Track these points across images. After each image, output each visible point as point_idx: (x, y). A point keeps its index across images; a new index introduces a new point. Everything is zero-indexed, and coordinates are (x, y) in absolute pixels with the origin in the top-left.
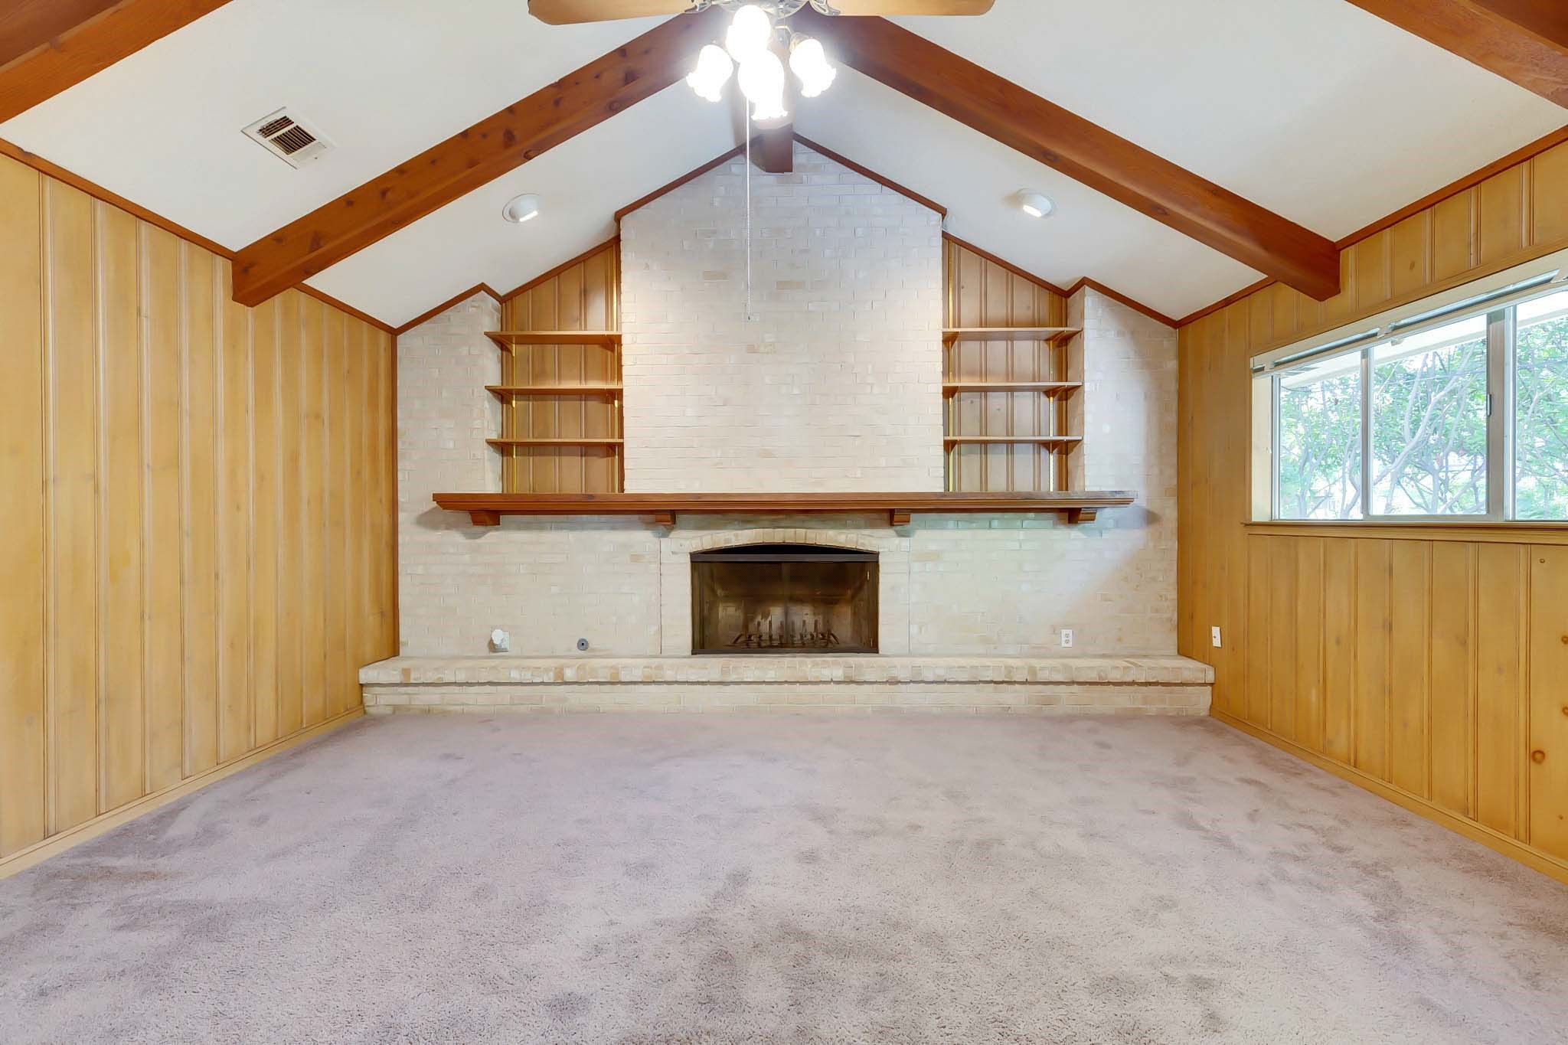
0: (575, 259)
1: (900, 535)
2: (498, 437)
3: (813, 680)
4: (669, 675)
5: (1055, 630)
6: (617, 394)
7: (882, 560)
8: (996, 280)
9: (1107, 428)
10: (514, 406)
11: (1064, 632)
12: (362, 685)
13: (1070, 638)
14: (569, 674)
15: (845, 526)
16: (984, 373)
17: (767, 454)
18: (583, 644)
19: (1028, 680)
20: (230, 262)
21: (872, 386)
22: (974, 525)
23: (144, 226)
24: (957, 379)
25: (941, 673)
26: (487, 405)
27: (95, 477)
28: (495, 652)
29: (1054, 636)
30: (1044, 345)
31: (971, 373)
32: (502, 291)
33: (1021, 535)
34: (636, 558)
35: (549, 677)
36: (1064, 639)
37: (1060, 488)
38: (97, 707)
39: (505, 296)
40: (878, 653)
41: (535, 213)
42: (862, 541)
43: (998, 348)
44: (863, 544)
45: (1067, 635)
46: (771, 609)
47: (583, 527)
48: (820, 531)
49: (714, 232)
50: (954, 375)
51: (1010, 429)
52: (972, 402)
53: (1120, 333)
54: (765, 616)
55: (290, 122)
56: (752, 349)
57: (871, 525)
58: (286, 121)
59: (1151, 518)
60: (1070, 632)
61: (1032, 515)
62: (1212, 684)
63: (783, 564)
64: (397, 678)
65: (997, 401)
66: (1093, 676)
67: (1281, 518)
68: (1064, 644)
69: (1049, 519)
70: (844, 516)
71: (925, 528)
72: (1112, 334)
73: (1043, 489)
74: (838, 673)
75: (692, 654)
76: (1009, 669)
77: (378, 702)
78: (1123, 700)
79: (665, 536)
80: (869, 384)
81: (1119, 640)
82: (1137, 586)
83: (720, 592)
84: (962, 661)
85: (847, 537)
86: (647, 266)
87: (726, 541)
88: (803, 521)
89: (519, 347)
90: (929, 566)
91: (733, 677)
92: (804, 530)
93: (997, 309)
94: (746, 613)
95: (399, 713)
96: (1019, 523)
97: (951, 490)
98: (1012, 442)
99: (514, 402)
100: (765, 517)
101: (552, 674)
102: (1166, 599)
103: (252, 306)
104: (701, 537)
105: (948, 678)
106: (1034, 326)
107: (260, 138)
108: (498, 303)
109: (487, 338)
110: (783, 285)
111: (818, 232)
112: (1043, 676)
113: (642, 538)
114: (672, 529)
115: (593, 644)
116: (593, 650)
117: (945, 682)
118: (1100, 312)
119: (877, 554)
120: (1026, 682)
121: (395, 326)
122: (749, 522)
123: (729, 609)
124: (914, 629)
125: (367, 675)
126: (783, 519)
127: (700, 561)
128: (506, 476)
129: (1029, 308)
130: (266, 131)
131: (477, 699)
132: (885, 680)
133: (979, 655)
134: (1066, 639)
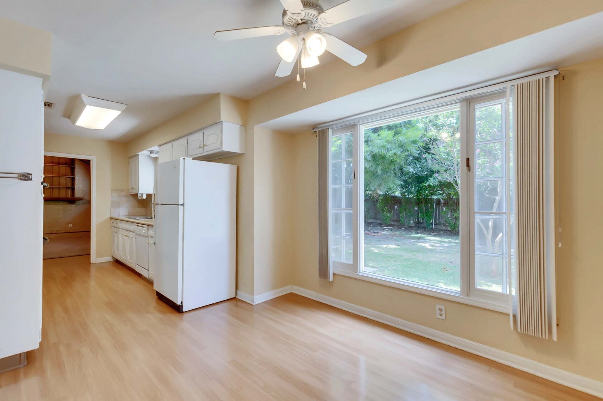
5: (68, 224)
9: (81, 186)
11: (70, 224)
30: (68, 168)
33: (59, 206)
51: (59, 185)
65: (55, 179)
68: (70, 227)
73: (68, 197)
96: (58, 203)
134: (70, 225)
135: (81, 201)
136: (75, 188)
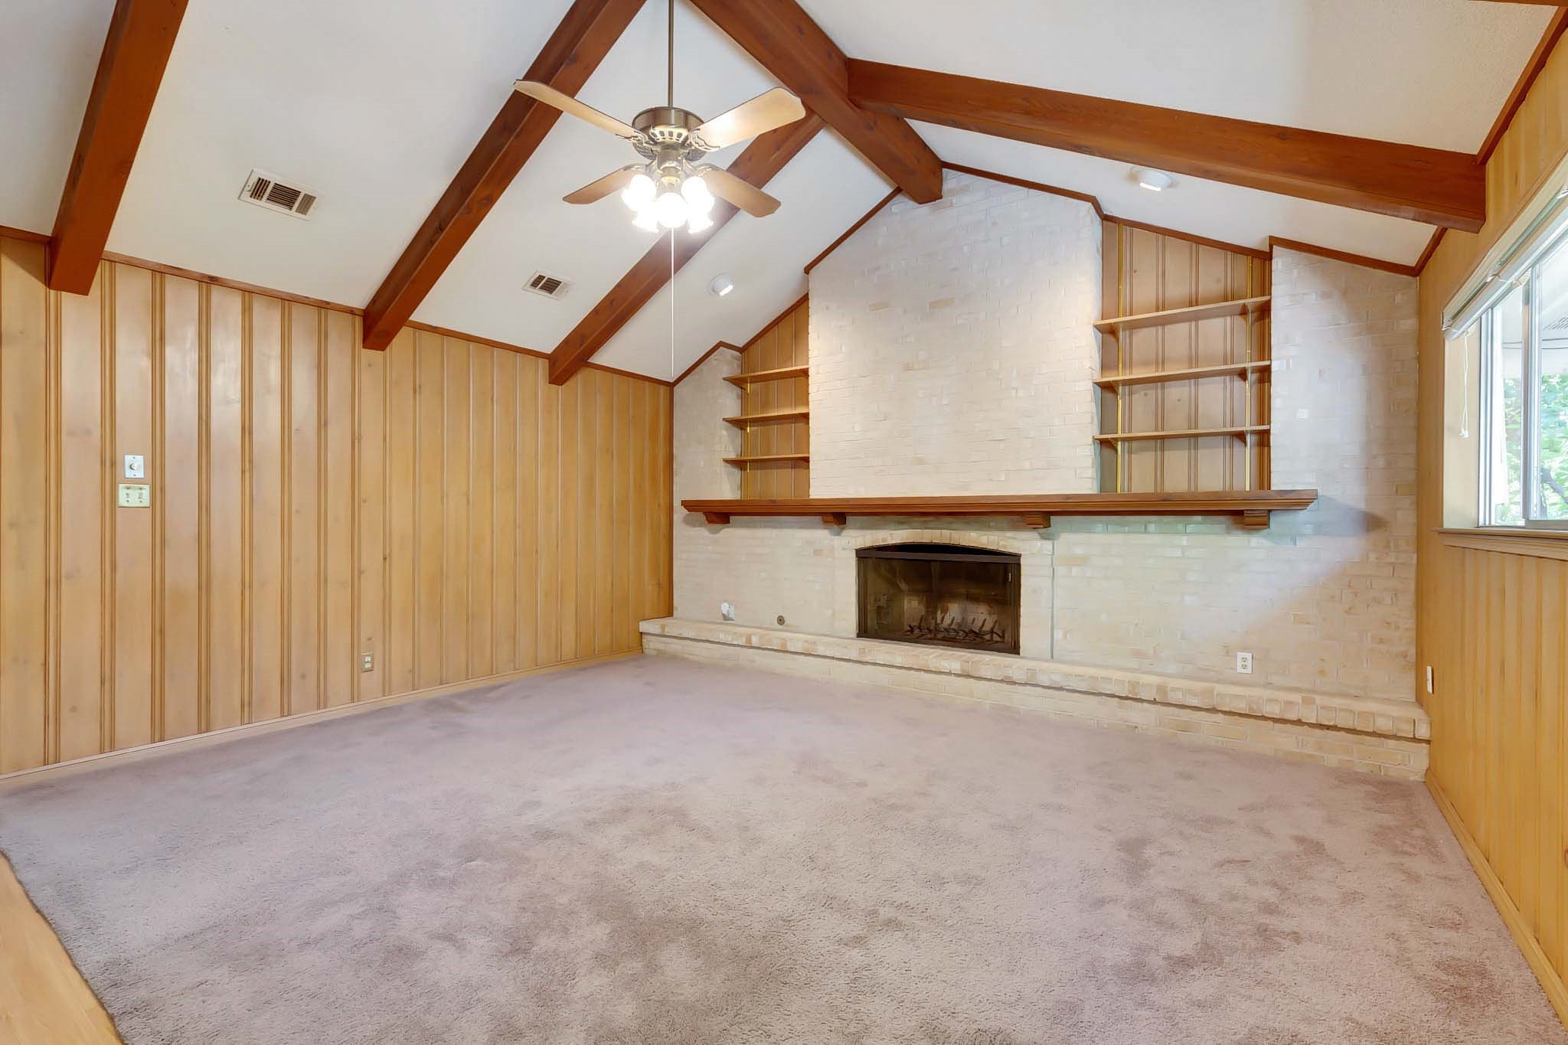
0: (789, 308)
1: (1044, 538)
2: (737, 455)
3: (934, 670)
4: (821, 650)
5: (1229, 652)
6: (805, 417)
7: (1023, 561)
8: (1177, 258)
9: (1303, 414)
10: (748, 431)
11: (1240, 655)
12: (641, 633)
13: (1249, 663)
14: (755, 641)
15: (988, 528)
16: (1161, 362)
17: (921, 461)
18: (781, 620)
19: (1157, 700)
20: (547, 360)
21: (1017, 389)
22: (1127, 529)
23: (496, 351)
24: (1128, 371)
25: (1058, 680)
26: (725, 433)
27: (468, 495)
28: (726, 620)
29: (1228, 658)
30: (1239, 321)
31: (1145, 364)
32: (740, 344)
33: (1184, 541)
34: (817, 552)
35: (742, 641)
36: (1239, 663)
37: (1261, 487)
38: (468, 620)
39: (744, 347)
40: (1019, 654)
41: (730, 288)
42: (1003, 543)
43: (1179, 332)
44: (1005, 547)
45: (1244, 659)
46: (949, 605)
47: (781, 526)
48: (963, 532)
49: (878, 269)
50: (1124, 366)
51: (1194, 420)
52: (1146, 395)
53: (1325, 295)
54: (945, 611)
55: (544, 277)
56: (908, 368)
57: (1015, 527)
58: (541, 278)
59: (1372, 523)
60: (1249, 656)
61: (1199, 518)
62: (1428, 742)
63: (932, 563)
64: (658, 631)
65: (1176, 392)
66: (1241, 706)
67: (1493, 523)
68: (1240, 670)
69: (1220, 523)
70: (984, 518)
71: (1071, 531)
72: (1312, 298)
73: (1237, 487)
74: (956, 666)
75: (858, 637)
76: (1134, 685)
77: (651, 645)
78: (1287, 740)
79: (838, 534)
80: (1013, 388)
81: (1322, 672)
82: (1350, 609)
83: (903, 586)
84: (1079, 670)
85: (988, 538)
86: (828, 308)
87: (883, 540)
88: (951, 523)
89: (752, 385)
90: (1075, 570)
91: (868, 659)
92: (949, 531)
93: (1178, 288)
94: (927, 607)
95: (662, 656)
96: (1180, 527)
97: (1119, 491)
98: (1162, 438)
99: (748, 428)
100: (916, 519)
101: (744, 640)
102: (1397, 628)
103: (562, 385)
104: (864, 536)
105: (1064, 684)
106: (1226, 300)
107: (532, 289)
108: (738, 353)
109: (726, 382)
110: (934, 305)
111: (965, 249)
112: (1177, 697)
113: (821, 536)
114: (843, 529)
115: (787, 621)
116: (788, 625)
117: (1061, 689)
118: (1295, 272)
119: (1018, 556)
120: (1154, 702)
121: (672, 381)
122: (902, 523)
123: (912, 602)
124: (1059, 635)
125: (644, 626)
126: (931, 521)
127: (864, 555)
128: (743, 485)
129: (1219, 281)
130: (535, 284)
131: (701, 651)
132: (1000, 679)
133: (1132, 670)
134: (1243, 664)
135: (1302, 515)
136: (1268, 432)
